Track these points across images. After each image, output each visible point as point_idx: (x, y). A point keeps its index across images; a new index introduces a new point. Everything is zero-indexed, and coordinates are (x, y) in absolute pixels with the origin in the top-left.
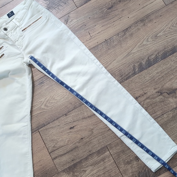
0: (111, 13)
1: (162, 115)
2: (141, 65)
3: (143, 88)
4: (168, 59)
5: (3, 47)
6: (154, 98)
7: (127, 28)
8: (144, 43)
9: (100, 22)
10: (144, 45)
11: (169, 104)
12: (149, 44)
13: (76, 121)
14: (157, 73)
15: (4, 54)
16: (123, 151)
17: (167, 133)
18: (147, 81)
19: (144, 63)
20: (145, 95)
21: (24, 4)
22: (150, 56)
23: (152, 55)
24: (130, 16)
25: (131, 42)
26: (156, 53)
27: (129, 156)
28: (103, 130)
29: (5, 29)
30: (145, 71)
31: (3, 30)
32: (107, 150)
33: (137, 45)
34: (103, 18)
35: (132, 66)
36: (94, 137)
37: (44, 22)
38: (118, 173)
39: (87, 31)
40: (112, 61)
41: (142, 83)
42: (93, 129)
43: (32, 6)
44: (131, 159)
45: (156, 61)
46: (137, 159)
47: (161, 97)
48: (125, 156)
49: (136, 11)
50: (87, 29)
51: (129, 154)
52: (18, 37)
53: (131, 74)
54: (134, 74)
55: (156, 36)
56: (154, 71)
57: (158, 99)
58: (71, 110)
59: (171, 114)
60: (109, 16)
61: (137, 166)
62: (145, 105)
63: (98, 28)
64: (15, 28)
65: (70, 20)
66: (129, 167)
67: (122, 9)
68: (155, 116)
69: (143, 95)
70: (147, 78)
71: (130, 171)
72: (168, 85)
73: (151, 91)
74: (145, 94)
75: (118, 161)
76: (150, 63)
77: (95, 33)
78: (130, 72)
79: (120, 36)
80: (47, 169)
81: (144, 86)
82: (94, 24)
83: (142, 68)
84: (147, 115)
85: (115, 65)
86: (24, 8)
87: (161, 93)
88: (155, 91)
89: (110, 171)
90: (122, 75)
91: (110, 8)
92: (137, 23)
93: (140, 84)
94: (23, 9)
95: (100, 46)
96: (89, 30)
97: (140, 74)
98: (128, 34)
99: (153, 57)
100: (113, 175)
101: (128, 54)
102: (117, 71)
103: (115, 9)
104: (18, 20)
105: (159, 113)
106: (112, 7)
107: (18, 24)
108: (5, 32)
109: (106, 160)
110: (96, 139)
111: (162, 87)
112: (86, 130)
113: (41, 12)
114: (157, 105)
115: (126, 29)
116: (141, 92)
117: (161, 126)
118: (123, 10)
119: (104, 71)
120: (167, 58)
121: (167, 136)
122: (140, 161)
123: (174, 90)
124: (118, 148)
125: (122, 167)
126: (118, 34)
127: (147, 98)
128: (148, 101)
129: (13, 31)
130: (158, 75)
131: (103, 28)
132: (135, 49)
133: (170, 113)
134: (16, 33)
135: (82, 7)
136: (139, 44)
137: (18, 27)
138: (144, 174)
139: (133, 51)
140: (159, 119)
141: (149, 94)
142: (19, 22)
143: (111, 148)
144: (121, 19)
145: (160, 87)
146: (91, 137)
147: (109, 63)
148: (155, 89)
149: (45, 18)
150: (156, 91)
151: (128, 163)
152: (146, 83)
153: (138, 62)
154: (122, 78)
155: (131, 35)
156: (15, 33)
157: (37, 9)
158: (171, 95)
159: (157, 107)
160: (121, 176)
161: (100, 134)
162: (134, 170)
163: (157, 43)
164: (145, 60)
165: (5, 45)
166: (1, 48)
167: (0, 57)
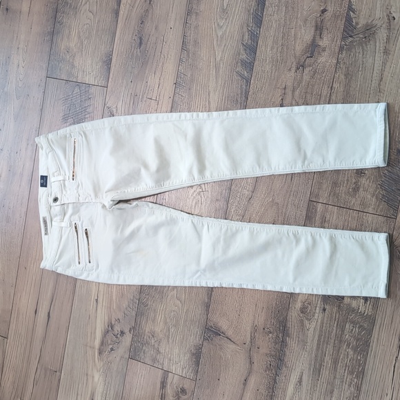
0: (148, 46)
1: (331, 88)
2: (244, 63)
3: (276, 85)
4: (265, 19)
5: (75, 224)
6: (300, 82)
7: (183, 41)
8: (220, 33)
9: (147, 72)
10: (222, 38)
11: (324, 67)
12: (227, 28)
13: (245, 213)
14: (272, 48)
15: (86, 230)
16: (335, 184)
18: (272, 73)
19: (244, 57)
20: (287, 90)
21: (42, 149)
22: (242, 40)
23: (243, 36)
24: (171, 24)
25: (205, 51)
26: (245, 29)
27: (348, 180)
28: (286, 186)
29: (56, 200)
30: (256, 63)
31: (55, 204)
32: (315, 204)
33: (215, 45)
34: (145, 64)
35: (236, 77)
36: (285, 207)
37: (83, 142)
38: (357, 216)
39: (145, 99)
40: (208, 98)
41: (268, 81)
42: (273, 200)
43: (51, 140)
44: (354, 181)
45: (255, 37)
46: (361, 173)
47: (307, 71)
48: (343, 186)
49: (171, 11)
50: (143, 97)
51: (346, 179)
52: (76, 191)
53: (244, 87)
54: (248, 81)
55: (224, 11)
56: (266, 51)
57: (306, 77)
59: (341, 75)
60: (149, 53)
61: (370, 181)
62: (300, 101)
63: (153, 80)
64: (63, 186)
65: (115, 110)
66: (361, 193)
67: (154, 30)
68: (325, 100)
69: (284, 94)
70: (268, 68)
71: (369, 196)
72: (299, 47)
73: (289, 77)
74: (285, 89)
75: (342, 201)
76: (252, 49)
77: (156, 91)
78: (241, 86)
79: (184, 60)
80: (274, 305)
81: (275, 83)
82: (145, 82)
83: (249, 66)
84: (306, 109)
85: (215, 98)
87: (301, 66)
88: (293, 73)
89: (346, 224)
90: (237, 99)
91: (141, 44)
92: (186, 23)
93: (267, 84)
94: (47, 155)
95: (176, 99)
96: (145, 96)
97: (254, 74)
98: (190, 47)
99: (246, 37)
100: (355, 224)
101: (217, 68)
102: (225, 103)
103: (147, 38)
104: (56, 174)
105: (325, 91)
106: (141, 39)
107: (61, 178)
108: (58, 203)
109: (328, 217)
110: (289, 206)
111: (295, 57)
112: (267, 210)
113: (68, 136)
114: (313, 86)
115: (183, 44)
116: (279, 92)
117: (345, 101)
118: (157, 28)
119: (203, 117)
121: (356, 106)
122: (366, 172)
123: (312, 45)
124: (325, 186)
125: (354, 204)
126: (181, 61)
127: (293, 91)
128: (297, 93)
129: (64, 192)
130: (275, 50)
131: (158, 74)
132: (217, 53)
133: (337, 76)
134: (70, 189)
135: (110, 80)
136: (215, 42)
137: (64, 180)
139: (218, 59)
140: (333, 97)
141: (289, 84)
142: (60, 174)
143: (317, 196)
144: (165, 40)
145: (293, 60)
146: (280, 211)
147: (207, 104)
148: (290, 70)
150: (293, 69)
151: (356, 189)
152: (273, 76)
153: (237, 63)
154: (241, 103)
155: (196, 42)
156: (68, 192)
157: (61, 138)
158: (316, 54)
159: (316, 87)
160: (365, 214)
161: (288, 196)
162: (371, 190)
163: (233, 18)
164: (242, 52)
165: (75, 219)
166: (76, 228)
167: (87, 237)
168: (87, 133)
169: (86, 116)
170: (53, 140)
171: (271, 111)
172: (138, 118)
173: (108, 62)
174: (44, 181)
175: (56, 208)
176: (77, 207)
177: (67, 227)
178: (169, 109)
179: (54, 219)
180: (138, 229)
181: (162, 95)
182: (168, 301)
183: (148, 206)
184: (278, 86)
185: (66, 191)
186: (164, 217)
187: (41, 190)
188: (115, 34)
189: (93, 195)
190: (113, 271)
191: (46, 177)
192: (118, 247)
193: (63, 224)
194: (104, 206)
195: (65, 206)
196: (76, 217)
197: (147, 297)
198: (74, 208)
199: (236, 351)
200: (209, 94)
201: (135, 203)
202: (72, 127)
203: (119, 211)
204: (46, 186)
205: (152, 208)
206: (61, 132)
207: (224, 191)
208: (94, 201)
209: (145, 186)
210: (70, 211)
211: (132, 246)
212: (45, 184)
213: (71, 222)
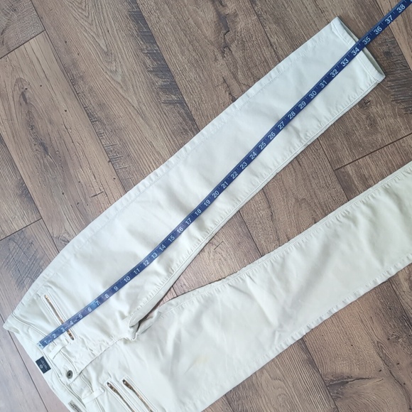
0: (55, 146)
1: (271, 45)
2: (164, 89)
3: (213, 85)
4: (155, 31)
5: (108, 383)
6: (235, 62)
7: (88, 114)
8: (119, 79)
9: (72, 171)
10: (124, 81)
11: (248, 31)
12: (122, 68)
13: (278, 237)
14: (183, 53)
15: (124, 381)
16: (348, 135)
17: (311, 37)
18: (200, 76)
19: (160, 82)
20: (228, 81)
21: (18, 332)
22: (147, 68)
23: (144, 63)
24: (64, 106)
25: (117, 107)
26: (142, 55)
27: (357, 121)
28: (299, 176)
29: (69, 374)
30: (177, 79)
31: (72, 380)
32: (343, 170)
33: (123, 94)
34: (64, 165)
35: (166, 108)
36: (314, 196)
37: (55, 292)
38: (394, 149)
39: (89, 200)
40: (153, 150)
41: (202, 87)
42: (297, 200)
43: (21, 315)
44: (364, 117)
45: (157, 56)
46: (366, 103)
47: (233, 47)
48: (357, 131)
49: (53, 94)
50: (85, 199)
51: (354, 121)
52: (84, 349)
53: (182, 111)
54: (182, 103)
55: (106, 54)
56: (177, 59)
57: (238, 54)
58: (253, 245)
59: (271, 26)
60: (61, 152)
61: (381, 105)
62: (249, 81)
63: (83, 175)
64: (66, 354)
65: (66, 235)
66: (382, 123)
67: (48, 124)
68: (274, 61)
69: (228, 87)
70: (192, 75)
71: (392, 120)
72: (209, 32)
73: (220, 68)
74: (225, 81)
75: (368, 145)
76: (162, 69)
77: (95, 184)
78: (178, 112)
79: (102, 131)
80: (380, 306)
81: (210, 83)
82: (76, 184)
83: (172, 87)
85: (160, 144)
87: (225, 48)
88: (221, 61)
89: (390, 165)
90: (184, 129)
91: (46, 150)
92: (77, 94)
93: (204, 91)
94: (27, 335)
95: (121, 175)
96: (87, 197)
97: (183, 91)
98: (99, 114)
99: (148, 62)
100: (399, 159)
101: (141, 113)
102: (174, 141)
103: (47, 138)
105: (267, 53)
106: (42, 144)
107: (58, 348)
108: (74, 375)
109: (366, 173)
110: (318, 192)
111: (212, 44)
112: (298, 214)
113: (35, 298)
114: (251, 57)
115: (89, 117)
116: (222, 89)
117: (294, 48)
118: (51, 122)
119: (162, 171)
120: (153, 33)
122: (370, 98)
123: (220, 19)
124: (339, 145)
125: (382, 140)
126: (99, 135)
127: (235, 77)
128: (240, 76)
129: (73, 360)
130: (186, 52)
131: (85, 166)
132: (130, 100)
133: (267, 29)
134: (76, 352)
135: (40, 208)
136: (121, 91)
137: (64, 347)
138: (400, 91)
139: (136, 104)
140: (280, 52)
141: (226, 73)
143: (339, 160)
144: (68, 127)
145: (212, 48)
146: (313, 205)
147: (157, 156)
148: (216, 60)
149: (48, 288)
150: (220, 57)
151: (373, 124)
152: (203, 78)
153: (158, 94)
154: (191, 130)
155: (102, 106)
156: (77, 356)
157: (29, 305)
158: (230, 24)
159: (255, 56)
160: (401, 141)
161: (308, 184)
162: (389, 112)
163: (121, 53)
164: (155, 79)
165: (105, 379)
166: (111, 387)
167: (131, 388)
168: (53, 280)
169: (41, 264)
170: (23, 314)
171: (227, 114)
172: (96, 224)
173: (25, 193)
174: (43, 365)
175: (76, 382)
176: (97, 363)
177: (102, 394)
178: (122, 190)
179: (82, 396)
180: (179, 337)
181: (104, 183)
182: (265, 389)
183: (171, 305)
184: (216, 83)
185: (73, 357)
186: (197, 304)
187: (47, 376)
188: (12, 160)
189: (105, 338)
190: (184, 404)
191: (43, 358)
192: (171, 373)
193: (96, 394)
194: (126, 341)
195: (84, 373)
196: (104, 375)
197: (240, 402)
198: (95, 368)
199: (378, 385)
200: (153, 146)
201: (155, 313)
202: (34, 285)
203: (145, 334)
204: (49, 368)
205: (178, 304)
206: (26, 299)
207: (240, 229)
208: (110, 343)
209: (155, 287)
210: (93, 375)
211: (185, 361)
212: (46, 367)
213: (102, 385)
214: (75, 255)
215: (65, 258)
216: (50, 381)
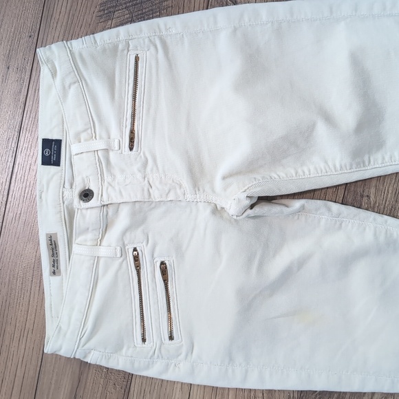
5: (135, 250)
15: (163, 263)
21: (54, 74)
31: (84, 205)
37: (157, 62)
43: (81, 55)
52: (139, 176)
64: (104, 163)
86: (64, 88)
94: (65, 91)
104: (83, 136)
107: (99, 145)
108: (94, 202)
113: (120, 47)
129: (107, 178)
134: (122, 171)
137: (107, 151)
142: (93, 136)
149: (152, 49)
156: (119, 177)
157: (104, 50)
165: (136, 239)
166: (136, 259)
167: (166, 281)
168: (168, 41)
170: (85, 55)
174: (52, 152)
175: (87, 213)
176: (141, 212)
177: (113, 258)
179: (77, 240)
180: (301, 263)
183: (329, 209)
185: (113, 176)
186: (369, 236)
187: (45, 171)
189: (187, 184)
190: (231, 360)
191: (59, 142)
192: (248, 303)
193: (103, 251)
194: (217, 211)
195: (111, 210)
196: (139, 233)
198: (133, 214)
201: (297, 204)
202: (132, 27)
203: (252, 221)
204: (57, 163)
205: (339, 215)
206: (105, 37)
208: (189, 197)
209: (322, 165)
210: (122, 220)
211: (282, 301)
212: (54, 158)
213: (124, 245)
214: (235, 30)
215: (215, 22)
216: (44, 182)
